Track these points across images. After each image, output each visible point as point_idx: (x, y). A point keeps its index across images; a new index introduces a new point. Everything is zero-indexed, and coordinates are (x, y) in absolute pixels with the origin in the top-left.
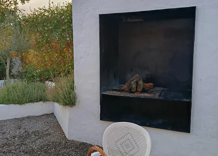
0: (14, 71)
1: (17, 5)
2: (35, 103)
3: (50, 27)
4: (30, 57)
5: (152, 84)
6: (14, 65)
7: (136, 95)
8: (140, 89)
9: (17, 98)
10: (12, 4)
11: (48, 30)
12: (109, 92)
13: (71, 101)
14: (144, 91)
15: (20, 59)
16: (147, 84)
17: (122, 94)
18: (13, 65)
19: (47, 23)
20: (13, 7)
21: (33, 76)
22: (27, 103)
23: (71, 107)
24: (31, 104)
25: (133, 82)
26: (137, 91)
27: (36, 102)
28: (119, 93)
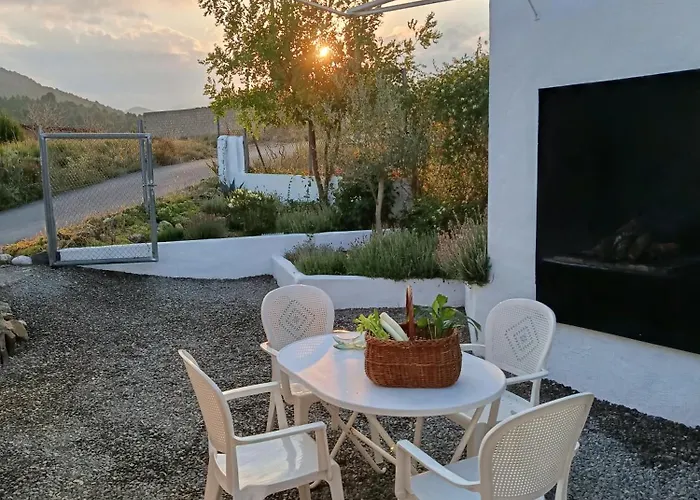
0: (396, 210)
1: (412, 53)
2: (426, 280)
3: (474, 107)
4: (431, 178)
5: (675, 245)
6: (396, 195)
7: (618, 266)
9: (389, 265)
10: (400, 51)
15: (410, 183)
17: (595, 265)
18: (394, 197)
19: (470, 97)
20: (401, 60)
21: (431, 222)
22: (408, 278)
24: (416, 280)
25: (619, 238)
26: (625, 259)
27: (427, 278)
28: (581, 260)
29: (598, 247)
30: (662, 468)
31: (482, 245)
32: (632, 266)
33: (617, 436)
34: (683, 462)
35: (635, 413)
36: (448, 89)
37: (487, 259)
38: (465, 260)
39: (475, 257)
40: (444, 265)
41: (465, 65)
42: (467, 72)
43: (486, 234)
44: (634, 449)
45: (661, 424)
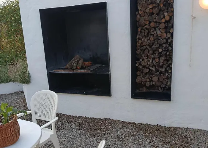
3: (16, 18)
5: (90, 62)
7: (75, 72)
8: (79, 67)
11: (15, 20)
12: (55, 71)
13: (26, 79)
14: (82, 68)
16: (86, 63)
19: (14, 14)
21: (6, 61)
23: (28, 84)
24: (2, 84)
25: (74, 61)
26: (77, 68)
27: (7, 82)
28: (63, 70)
29: (68, 65)
30: (97, 137)
31: (26, 69)
32: (79, 71)
33: (82, 128)
34: (103, 132)
35: (85, 118)
36: (5, 11)
37: (29, 74)
38: (20, 75)
39: (24, 74)
40: (12, 78)
41: (11, 3)
42: (12, 5)
43: (27, 64)
44: (88, 132)
45: (94, 120)
